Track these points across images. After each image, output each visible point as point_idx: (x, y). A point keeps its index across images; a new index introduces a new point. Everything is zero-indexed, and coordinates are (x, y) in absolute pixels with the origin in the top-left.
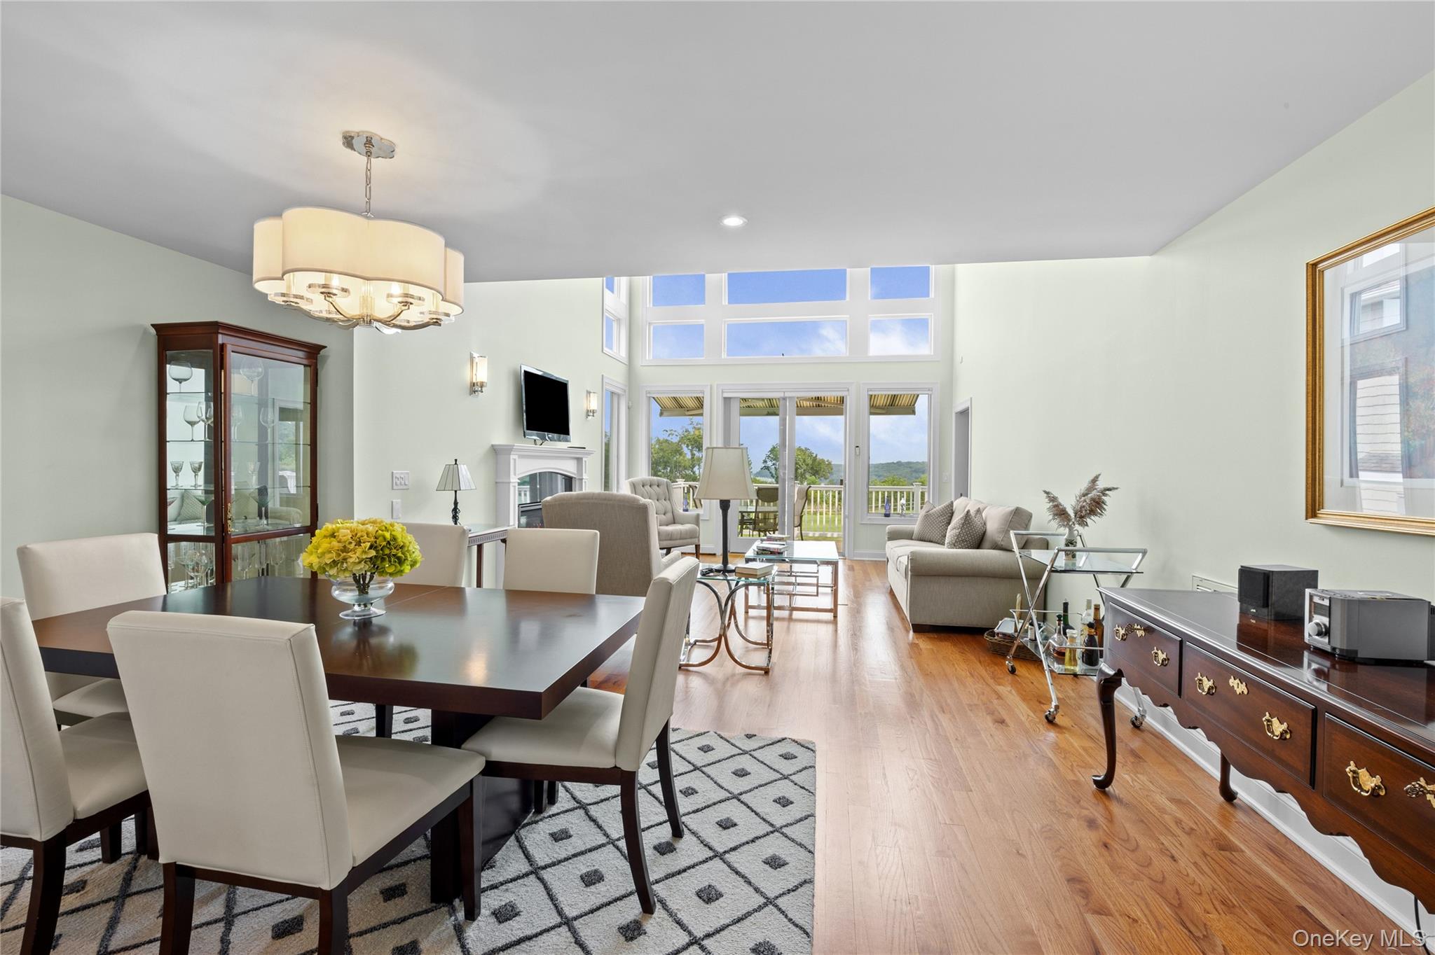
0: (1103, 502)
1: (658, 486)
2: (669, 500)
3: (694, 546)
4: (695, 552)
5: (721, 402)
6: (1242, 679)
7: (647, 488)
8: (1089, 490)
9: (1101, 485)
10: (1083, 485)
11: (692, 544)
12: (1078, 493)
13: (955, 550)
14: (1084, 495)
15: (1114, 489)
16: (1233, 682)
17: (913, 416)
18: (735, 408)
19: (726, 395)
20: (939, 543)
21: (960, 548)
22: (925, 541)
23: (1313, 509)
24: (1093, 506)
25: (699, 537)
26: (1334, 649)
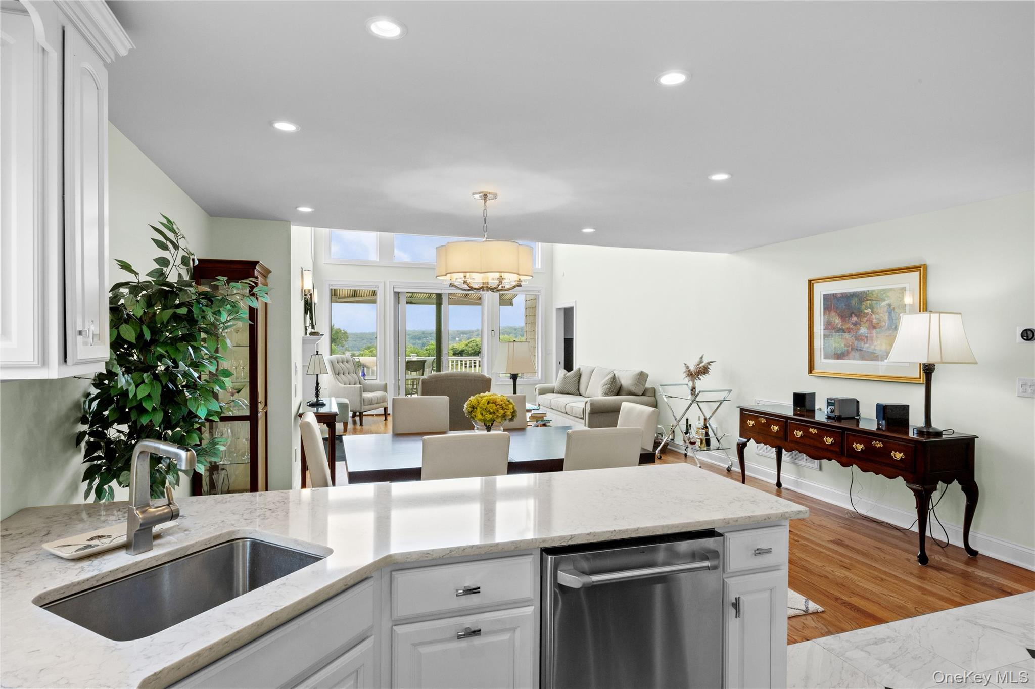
0: (709, 368)
1: (347, 362)
2: (356, 373)
3: (383, 408)
4: (383, 413)
5: (392, 294)
6: (815, 428)
7: (341, 364)
8: (701, 362)
9: (705, 361)
10: (697, 360)
11: (381, 407)
12: (695, 364)
13: (606, 397)
14: (698, 365)
15: (714, 362)
16: (811, 430)
17: (510, 307)
18: (403, 300)
19: (396, 290)
20: (573, 394)
21: (611, 396)
22: (563, 394)
23: (811, 369)
24: (703, 370)
25: (387, 402)
26: (836, 416)
